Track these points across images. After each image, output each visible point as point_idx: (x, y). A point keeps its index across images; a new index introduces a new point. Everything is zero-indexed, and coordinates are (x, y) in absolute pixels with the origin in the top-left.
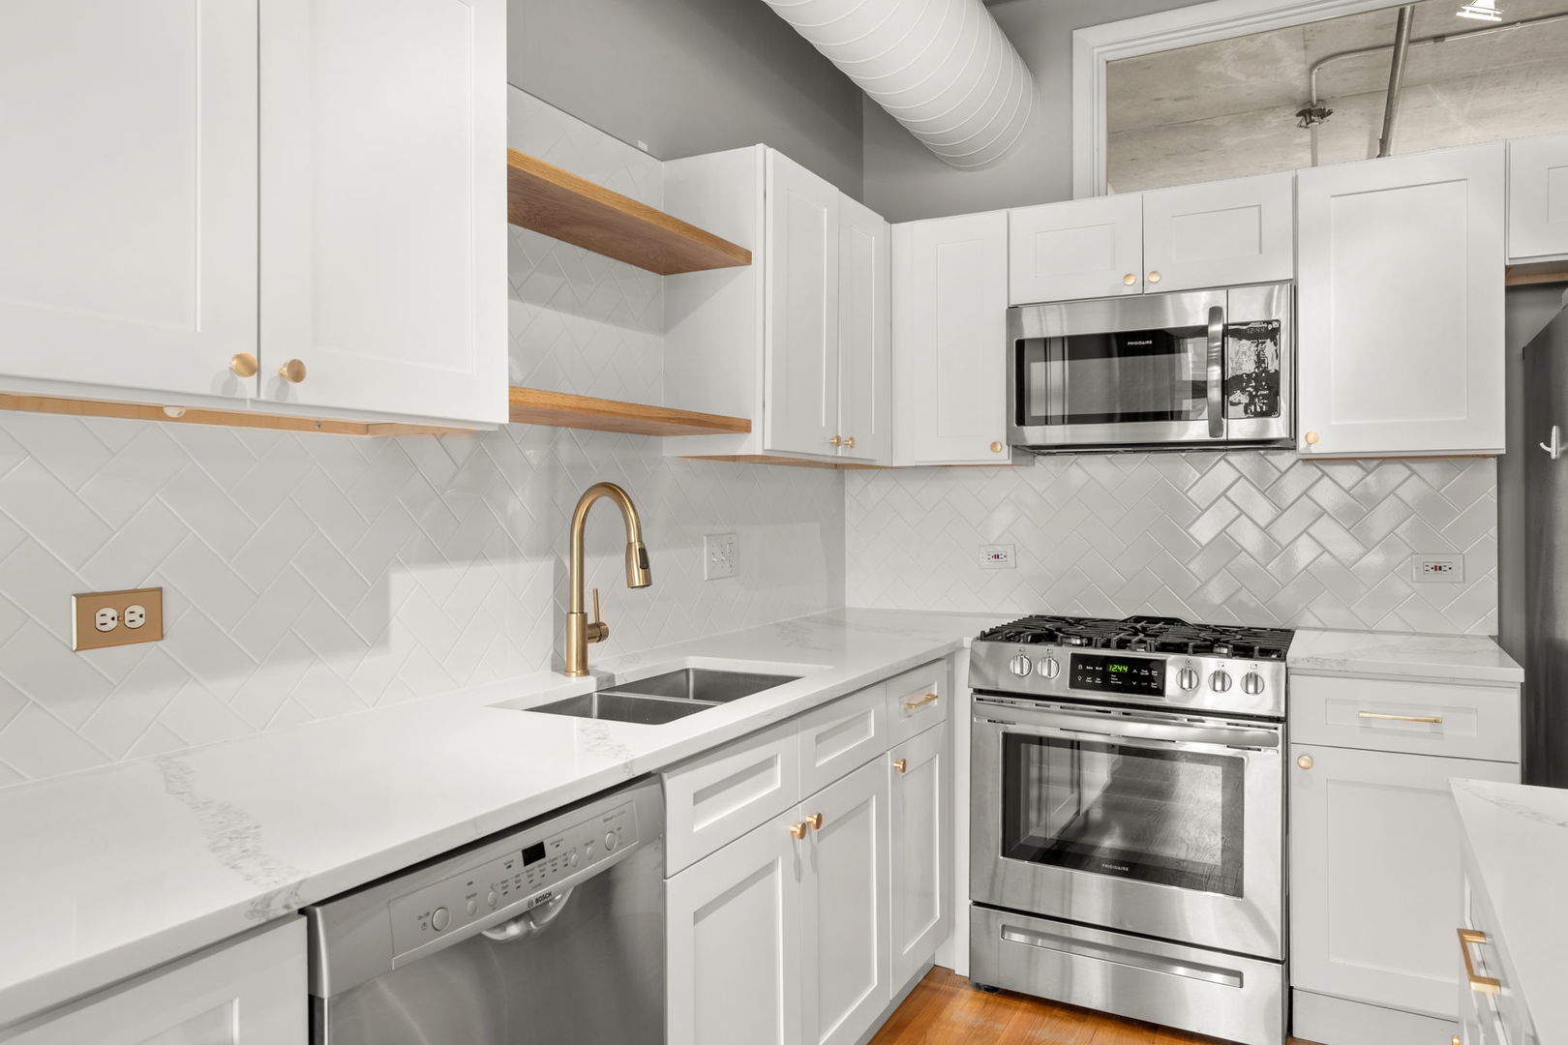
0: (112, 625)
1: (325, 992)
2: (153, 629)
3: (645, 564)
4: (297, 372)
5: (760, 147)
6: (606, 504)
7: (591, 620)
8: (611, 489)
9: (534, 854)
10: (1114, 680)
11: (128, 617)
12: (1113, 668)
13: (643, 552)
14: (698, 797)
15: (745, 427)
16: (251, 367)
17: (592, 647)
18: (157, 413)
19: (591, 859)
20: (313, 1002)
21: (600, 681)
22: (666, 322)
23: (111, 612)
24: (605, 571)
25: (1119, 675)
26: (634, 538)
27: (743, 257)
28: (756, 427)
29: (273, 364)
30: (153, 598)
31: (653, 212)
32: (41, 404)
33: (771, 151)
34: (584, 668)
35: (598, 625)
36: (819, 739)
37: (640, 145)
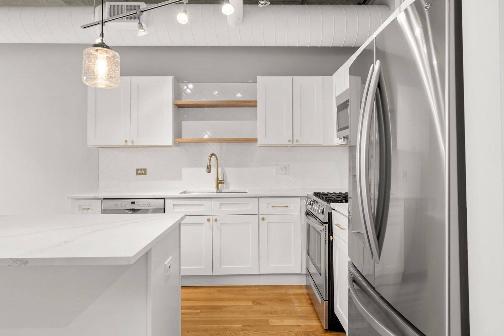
2: (145, 174)
7: (220, 180)
11: (142, 172)
14: (175, 205)
16: (127, 142)
19: (144, 207)
20: (102, 209)
23: (140, 171)
30: (145, 170)
37: (249, 81)
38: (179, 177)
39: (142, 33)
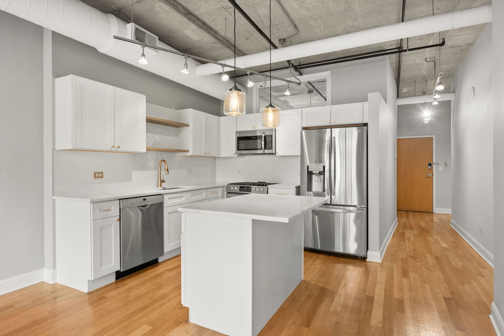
0: (97, 176)
1: (121, 208)
2: (102, 177)
3: (168, 171)
4: (119, 147)
5: (190, 109)
6: (163, 162)
7: (162, 179)
8: (164, 161)
9: (145, 200)
10: (245, 190)
11: (99, 175)
12: (245, 188)
13: (167, 169)
14: (169, 199)
15: (188, 151)
16: (114, 147)
17: (163, 184)
18: (103, 151)
19: (152, 202)
20: (120, 209)
21: (163, 188)
22: (177, 135)
23: (97, 174)
24: (163, 172)
25: (246, 189)
26: (166, 167)
27: (188, 126)
28: (190, 151)
29: (116, 146)
30: (102, 173)
31: (170, 121)
32: (88, 151)
33: (192, 109)
34: (161, 186)
35: (163, 180)
36: (192, 195)
37: (173, 108)
38: (129, 179)
39: (185, 71)
